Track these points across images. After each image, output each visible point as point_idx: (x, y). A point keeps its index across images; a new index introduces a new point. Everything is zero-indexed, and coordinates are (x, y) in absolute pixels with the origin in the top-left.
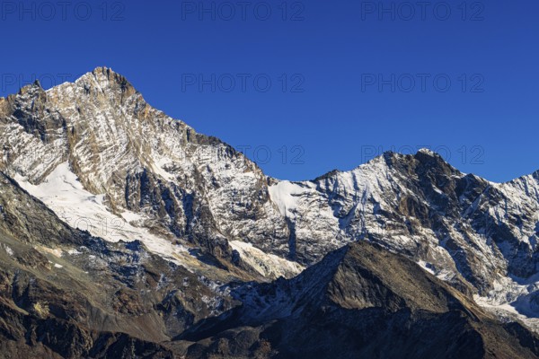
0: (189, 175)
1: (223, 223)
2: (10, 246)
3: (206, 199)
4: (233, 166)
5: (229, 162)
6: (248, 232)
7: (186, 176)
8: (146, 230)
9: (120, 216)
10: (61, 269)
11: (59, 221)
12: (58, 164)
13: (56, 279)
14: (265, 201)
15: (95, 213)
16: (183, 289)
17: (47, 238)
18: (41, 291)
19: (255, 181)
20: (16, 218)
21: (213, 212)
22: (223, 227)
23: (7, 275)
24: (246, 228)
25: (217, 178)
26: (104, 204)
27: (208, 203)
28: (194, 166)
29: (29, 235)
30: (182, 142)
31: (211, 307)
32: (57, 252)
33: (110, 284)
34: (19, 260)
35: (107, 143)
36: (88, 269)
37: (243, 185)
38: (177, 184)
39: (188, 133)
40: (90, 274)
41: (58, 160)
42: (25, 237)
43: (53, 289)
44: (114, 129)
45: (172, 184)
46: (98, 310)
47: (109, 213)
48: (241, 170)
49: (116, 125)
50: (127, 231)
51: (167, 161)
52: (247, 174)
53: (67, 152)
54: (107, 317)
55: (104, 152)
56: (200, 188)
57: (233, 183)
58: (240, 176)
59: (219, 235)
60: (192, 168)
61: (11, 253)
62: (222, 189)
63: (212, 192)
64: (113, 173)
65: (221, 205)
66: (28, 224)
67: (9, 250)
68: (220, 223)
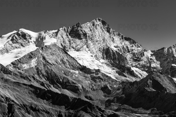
0: (122, 48)
1: (131, 62)
2: (63, 70)
3: (126, 55)
4: (134, 46)
5: (133, 45)
6: (138, 65)
7: (121, 49)
8: (105, 65)
9: (99, 61)
10: (77, 77)
11: (78, 63)
12: (84, 45)
13: (75, 80)
14: (143, 56)
15: (92, 60)
16: (109, 83)
17: (74, 68)
18: (70, 83)
19: (141, 50)
20: (66, 63)
21: (128, 59)
22: (130, 63)
23: (61, 78)
24: (137, 64)
25: (130, 49)
26: (95, 57)
27: (126, 57)
28: (123, 46)
29: (69, 67)
30: (120, 39)
31: (116, 89)
32: (77, 72)
33: (90, 81)
34: (65, 74)
35: (98, 40)
36: (85, 77)
37: (137, 52)
38: (118, 51)
39: (122, 36)
40: (85, 78)
41: (84, 44)
42: (68, 68)
43: (73, 83)
44: (101, 35)
45: (116, 51)
46: (85, 89)
47: (96, 60)
48: (137, 47)
49: (101, 34)
50: (100, 66)
51: (115, 45)
52: (138, 48)
53: (87, 42)
54: (87, 91)
55: (97, 42)
56: (124, 52)
57: (134, 51)
58: (136, 49)
59: (129, 66)
60: (122, 47)
61: (63, 72)
62: (131, 53)
63: (128, 53)
64: (99, 48)
65: (130, 57)
66: (70, 64)
67: (63, 71)
68: (130, 62)
